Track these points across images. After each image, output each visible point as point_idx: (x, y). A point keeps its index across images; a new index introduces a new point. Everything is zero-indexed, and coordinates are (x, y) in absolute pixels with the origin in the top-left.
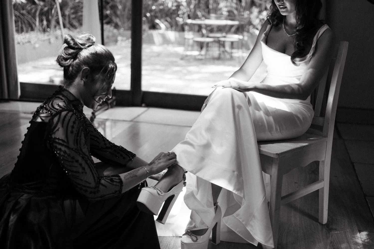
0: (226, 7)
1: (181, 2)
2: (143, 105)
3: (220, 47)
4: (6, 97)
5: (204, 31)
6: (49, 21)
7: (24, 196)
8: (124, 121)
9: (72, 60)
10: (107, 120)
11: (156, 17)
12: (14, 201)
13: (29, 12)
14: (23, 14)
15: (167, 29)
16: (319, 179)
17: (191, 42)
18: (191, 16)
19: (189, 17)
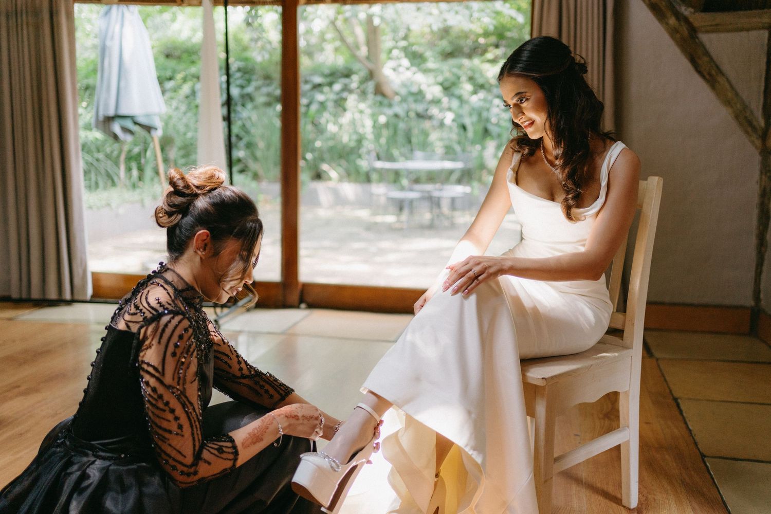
0: (441, 139)
1: (365, 133)
2: (303, 306)
3: (431, 209)
4: (68, 296)
5: (405, 182)
6: (141, 169)
7: (96, 463)
8: (269, 333)
9: (180, 216)
10: (240, 332)
11: (322, 160)
12: (78, 473)
13: (108, 156)
14: (98, 160)
15: (341, 180)
16: (621, 426)
17: (383, 200)
18: (382, 155)
19: (379, 158)
